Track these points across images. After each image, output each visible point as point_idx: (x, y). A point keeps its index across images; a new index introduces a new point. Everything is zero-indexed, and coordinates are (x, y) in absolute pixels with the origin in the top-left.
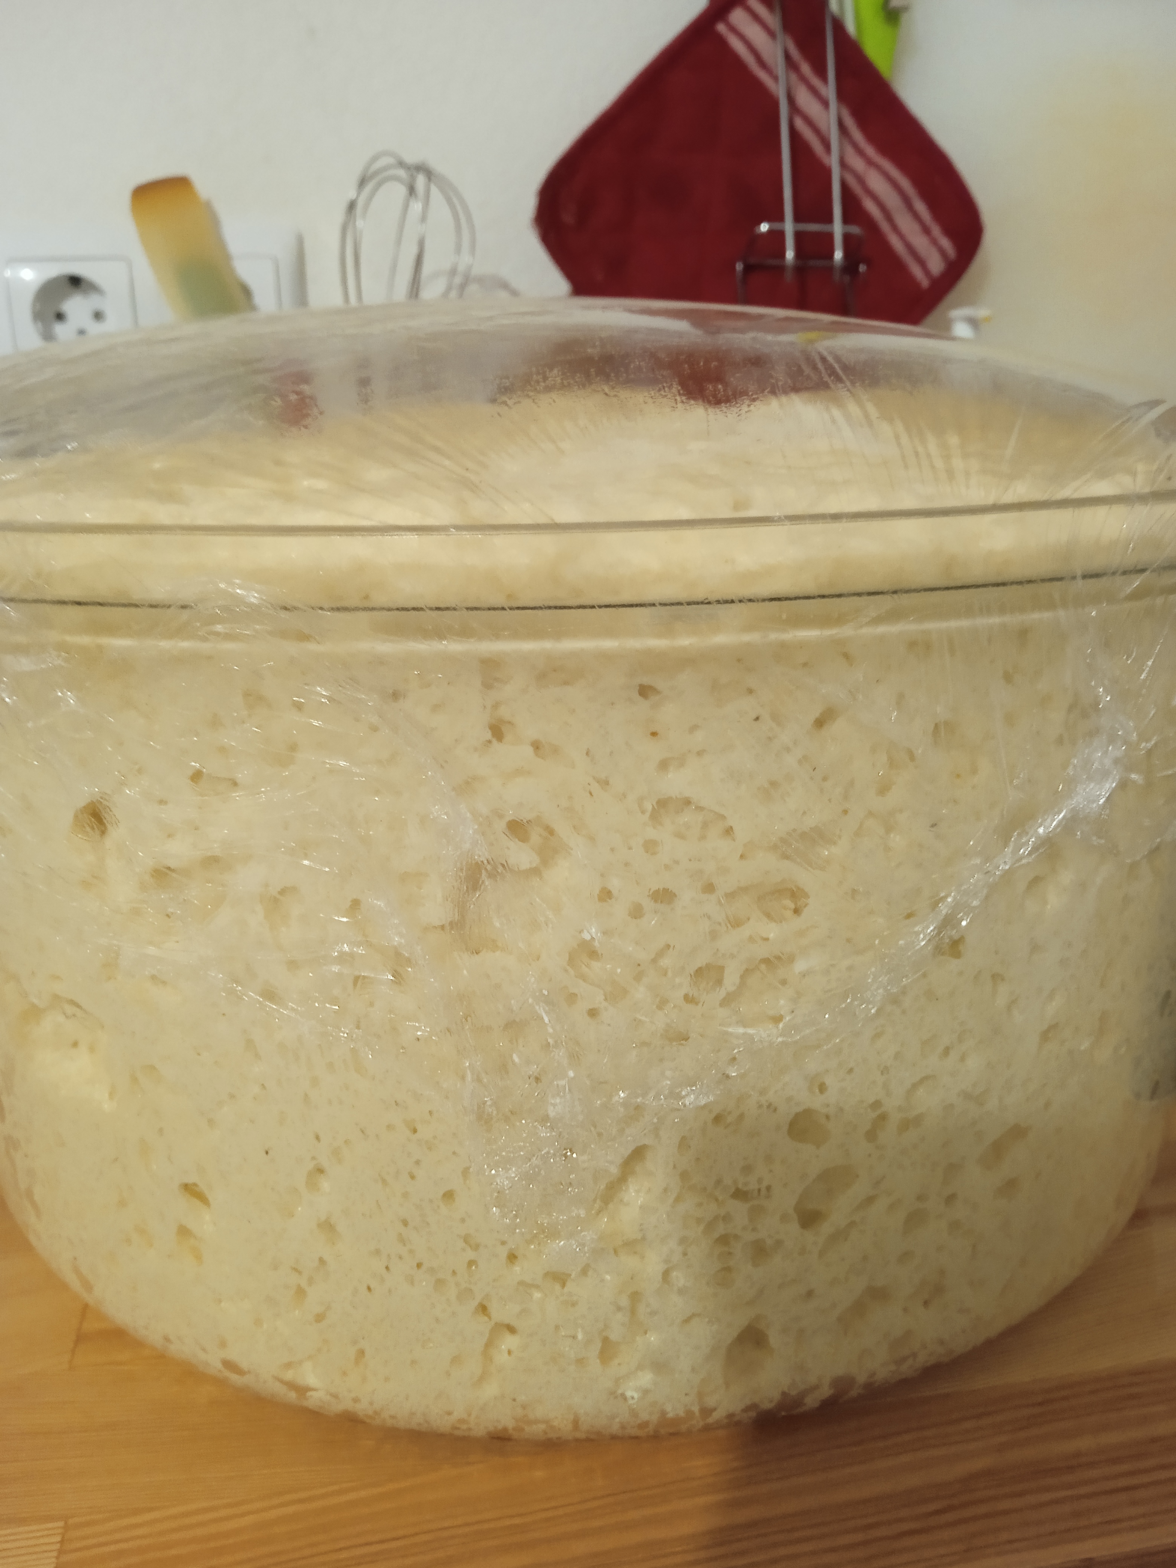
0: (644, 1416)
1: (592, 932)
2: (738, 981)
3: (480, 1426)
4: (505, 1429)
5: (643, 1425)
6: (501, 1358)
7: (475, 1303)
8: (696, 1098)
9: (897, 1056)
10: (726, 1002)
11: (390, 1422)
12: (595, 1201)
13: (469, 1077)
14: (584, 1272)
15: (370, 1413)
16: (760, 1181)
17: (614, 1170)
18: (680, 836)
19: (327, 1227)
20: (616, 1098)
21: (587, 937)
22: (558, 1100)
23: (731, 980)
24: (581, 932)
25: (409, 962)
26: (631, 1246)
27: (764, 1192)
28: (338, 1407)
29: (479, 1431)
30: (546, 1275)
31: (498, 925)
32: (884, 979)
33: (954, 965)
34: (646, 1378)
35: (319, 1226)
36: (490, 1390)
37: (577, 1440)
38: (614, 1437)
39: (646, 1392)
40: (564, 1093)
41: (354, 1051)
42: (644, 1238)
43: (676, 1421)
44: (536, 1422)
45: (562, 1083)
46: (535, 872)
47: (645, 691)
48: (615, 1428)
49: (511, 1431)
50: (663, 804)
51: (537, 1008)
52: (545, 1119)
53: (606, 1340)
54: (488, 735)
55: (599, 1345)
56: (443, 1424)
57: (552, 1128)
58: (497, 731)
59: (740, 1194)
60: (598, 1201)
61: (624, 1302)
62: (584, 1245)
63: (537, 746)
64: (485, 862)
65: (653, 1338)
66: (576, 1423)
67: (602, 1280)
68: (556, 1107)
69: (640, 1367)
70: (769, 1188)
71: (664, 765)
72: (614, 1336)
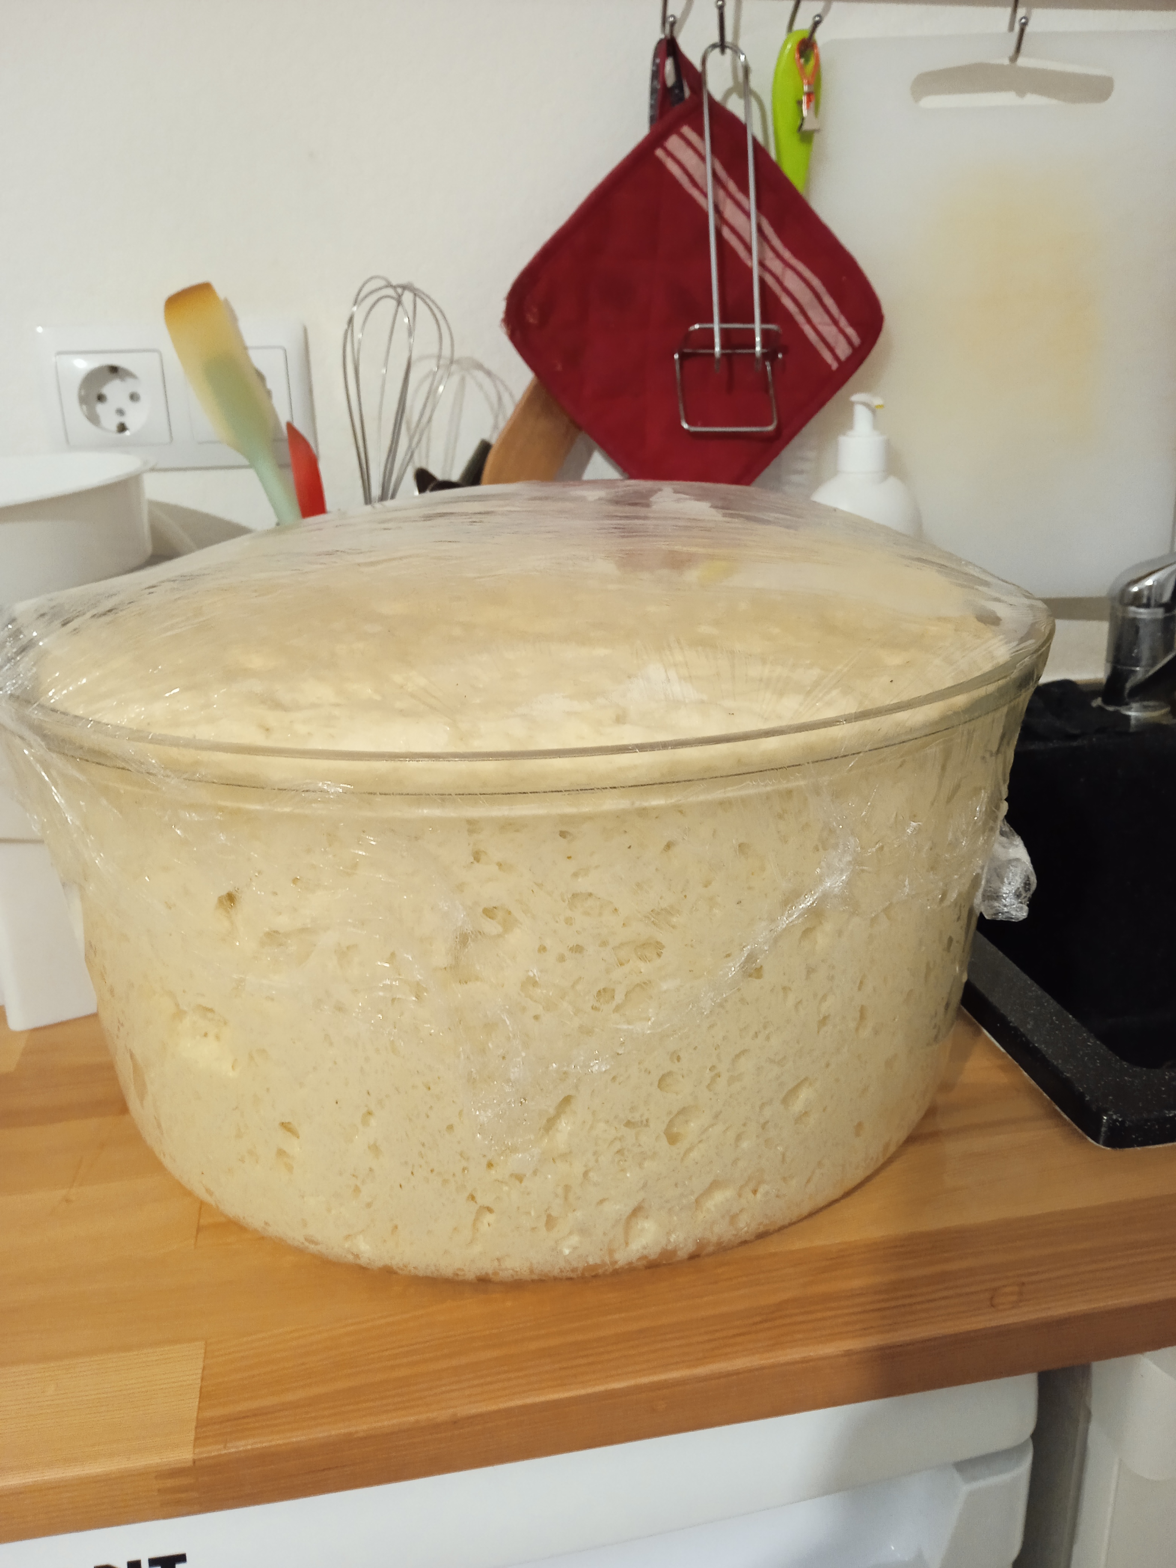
0: (575, 1264)
1: (534, 972)
2: (623, 997)
3: (470, 1274)
4: (487, 1274)
5: (574, 1270)
6: (484, 1228)
7: (466, 1194)
8: (599, 1067)
9: (724, 1038)
10: (617, 1009)
11: (413, 1271)
12: (540, 1129)
13: (462, 1057)
14: (535, 1173)
15: (401, 1265)
16: (642, 1116)
17: (552, 1111)
18: (587, 913)
19: (375, 1148)
20: (551, 1068)
21: (531, 974)
22: (516, 1069)
23: (619, 998)
24: (528, 971)
25: (426, 990)
26: (565, 1156)
27: (645, 1122)
28: (380, 1264)
29: (471, 1276)
30: (512, 1175)
31: (478, 968)
32: (712, 994)
33: (756, 983)
34: (575, 1240)
35: (369, 1147)
36: (477, 1249)
37: (533, 1281)
38: (555, 1279)
39: (575, 1248)
40: (520, 1065)
41: (392, 1042)
42: (571, 1152)
43: (596, 1266)
44: (507, 1269)
45: (519, 1059)
46: (499, 936)
47: (563, 834)
48: (556, 1272)
49: (491, 1276)
50: (575, 896)
51: (503, 1016)
52: (508, 1081)
53: (549, 1216)
54: (472, 859)
55: (544, 1219)
56: (448, 1272)
57: (512, 1086)
58: (477, 856)
59: (629, 1124)
60: (542, 1130)
61: (560, 1191)
62: (533, 1156)
63: (500, 865)
64: (470, 932)
65: (578, 1214)
66: (532, 1271)
67: (546, 1178)
68: (515, 1073)
69: (571, 1233)
70: (647, 1121)
71: (575, 875)
72: (554, 1214)
